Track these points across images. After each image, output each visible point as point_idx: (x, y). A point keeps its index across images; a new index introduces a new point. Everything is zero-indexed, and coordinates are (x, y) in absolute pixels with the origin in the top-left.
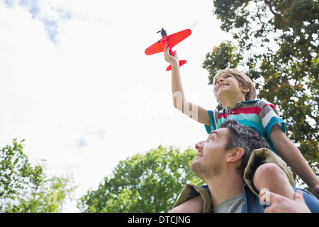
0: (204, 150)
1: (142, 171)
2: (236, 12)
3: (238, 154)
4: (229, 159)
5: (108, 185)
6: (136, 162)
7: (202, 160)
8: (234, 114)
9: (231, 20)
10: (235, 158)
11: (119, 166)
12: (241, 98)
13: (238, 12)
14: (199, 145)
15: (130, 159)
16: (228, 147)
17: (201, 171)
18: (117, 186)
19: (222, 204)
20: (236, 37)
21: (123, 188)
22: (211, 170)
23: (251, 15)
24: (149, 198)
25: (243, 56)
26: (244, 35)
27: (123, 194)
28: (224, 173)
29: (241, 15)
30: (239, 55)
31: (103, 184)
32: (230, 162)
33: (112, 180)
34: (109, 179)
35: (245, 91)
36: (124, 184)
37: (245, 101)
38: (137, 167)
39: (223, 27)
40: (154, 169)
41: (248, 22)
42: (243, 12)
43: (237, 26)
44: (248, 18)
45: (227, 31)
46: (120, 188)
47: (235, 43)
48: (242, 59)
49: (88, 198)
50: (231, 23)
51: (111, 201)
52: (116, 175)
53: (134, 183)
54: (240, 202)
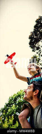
0: (27, 92)
1: (17, 99)
2: (36, 46)
3: (37, 92)
4: (35, 94)
5: (7, 105)
6: (15, 96)
7: (27, 96)
8: (35, 78)
9: (35, 48)
10: (36, 94)
11: (9, 99)
12: (36, 72)
13: (37, 45)
14: (25, 91)
15: (13, 96)
16: (34, 90)
17: (27, 99)
18: (10, 105)
19: (35, 108)
20: (37, 53)
21: (12, 105)
22: (30, 99)
23: (41, 46)
24: (20, 106)
25: (40, 58)
26: (39, 52)
27: (13, 107)
28: (34, 99)
29: (37, 46)
30: (39, 58)
31: (6, 105)
32: (35, 95)
33: (8, 103)
34: (7, 103)
35: (37, 70)
36: (12, 104)
37: (37, 73)
38: (15, 97)
39: (33, 51)
40: (20, 97)
41: (40, 48)
42: (38, 45)
43: (37, 50)
44: (40, 47)
45: (34, 51)
46: (11, 105)
47: (37, 55)
48: (40, 59)
49: (2, 110)
50: (35, 49)
51: (9, 109)
52: (9, 102)
53: (15, 103)
54: (40, 107)
